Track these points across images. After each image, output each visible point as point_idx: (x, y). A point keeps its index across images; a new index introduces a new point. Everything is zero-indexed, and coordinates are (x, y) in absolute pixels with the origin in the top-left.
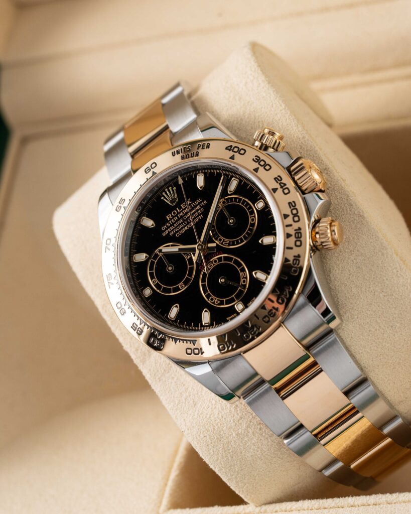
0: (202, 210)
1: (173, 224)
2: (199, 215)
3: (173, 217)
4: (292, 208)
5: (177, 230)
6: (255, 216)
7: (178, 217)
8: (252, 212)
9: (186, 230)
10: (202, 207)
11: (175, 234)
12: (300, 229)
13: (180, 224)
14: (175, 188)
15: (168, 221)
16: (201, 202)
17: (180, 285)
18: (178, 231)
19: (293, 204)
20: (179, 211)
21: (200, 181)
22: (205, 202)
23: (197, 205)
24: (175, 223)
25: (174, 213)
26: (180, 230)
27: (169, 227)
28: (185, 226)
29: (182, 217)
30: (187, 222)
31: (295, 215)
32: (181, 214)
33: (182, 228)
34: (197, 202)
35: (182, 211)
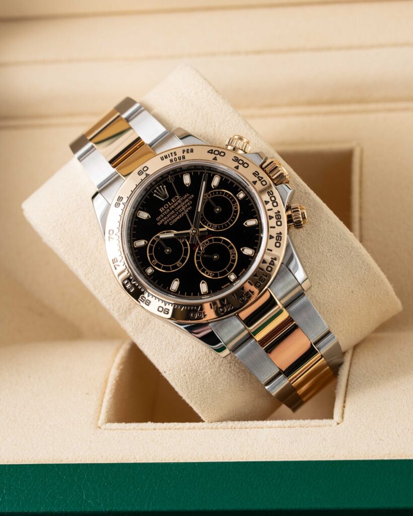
0: (191, 202)
1: (166, 215)
2: (188, 206)
3: (166, 209)
4: (271, 196)
5: (170, 219)
6: (237, 205)
7: (170, 209)
8: (234, 202)
9: (178, 219)
10: (190, 200)
11: (168, 223)
12: (279, 212)
13: (172, 215)
14: (165, 186)
15: (162, 213)
16: (189, 196)
17: (178, 263)
18: (171, 221)
19: (271, 193)
20: (170, 205)
21: (187, 180)
22: (193, 196)
23: (186, 199)
24: (167, 214)
25: (166, 206)
26: (173, 220)
27: (163, 218)
28: (177, 216)
29: (173, 209)
30: (179, 213)
31: (274, 201)
32: (173, 207)
33: (174, 218)
34: (186, 196)
35: (173, 204)
